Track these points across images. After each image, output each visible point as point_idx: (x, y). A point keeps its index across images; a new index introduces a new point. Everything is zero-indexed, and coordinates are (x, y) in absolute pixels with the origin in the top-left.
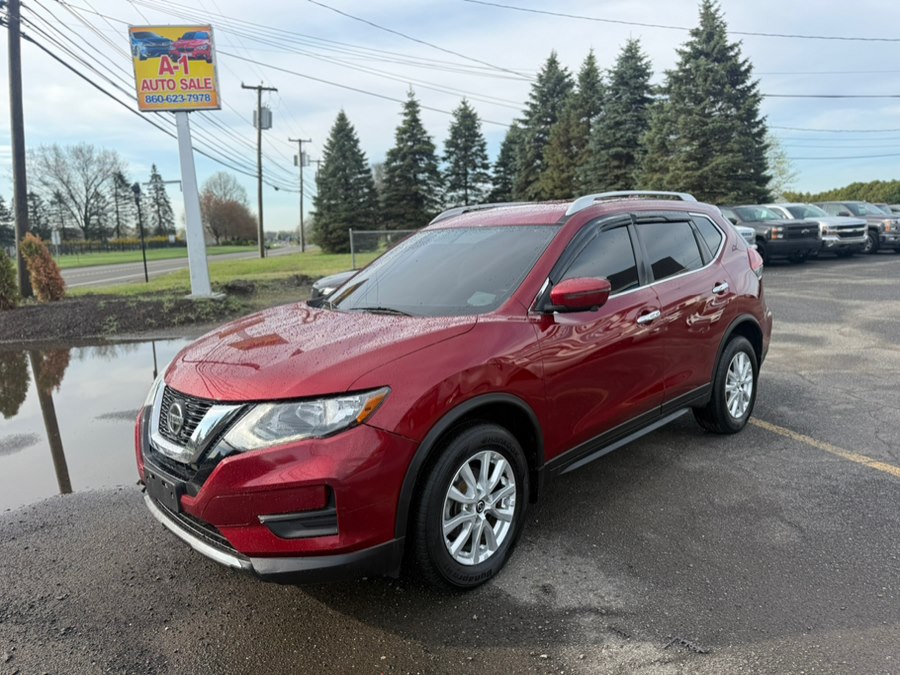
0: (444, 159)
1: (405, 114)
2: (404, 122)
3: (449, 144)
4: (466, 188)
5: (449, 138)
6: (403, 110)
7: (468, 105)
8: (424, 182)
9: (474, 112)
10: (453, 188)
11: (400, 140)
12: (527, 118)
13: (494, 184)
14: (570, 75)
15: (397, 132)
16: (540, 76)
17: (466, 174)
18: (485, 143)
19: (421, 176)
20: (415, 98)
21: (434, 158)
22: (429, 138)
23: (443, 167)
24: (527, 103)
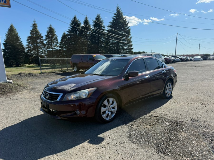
0: (45, 40)
1: (33, 27)
2: (33, 29)
3: (46, 36)
4: (52, 48)
5: (46, 35)
6: (32, 26)
7: (52, 26)
8: (39, 46)
9: (53, 28)
10: (48, 48)
11: (31, 34)
12: (69, 31)
13: (60, 48)
14: (80, 21)
15: (31, 32)
16: (72, 21)
17: (51, 45)
18: (57, 37)
19: (38, 45)
20: (36, 23)
21: (42, 40)
22: (40, 34)
23: (45, 42)
24: (69, 27)
